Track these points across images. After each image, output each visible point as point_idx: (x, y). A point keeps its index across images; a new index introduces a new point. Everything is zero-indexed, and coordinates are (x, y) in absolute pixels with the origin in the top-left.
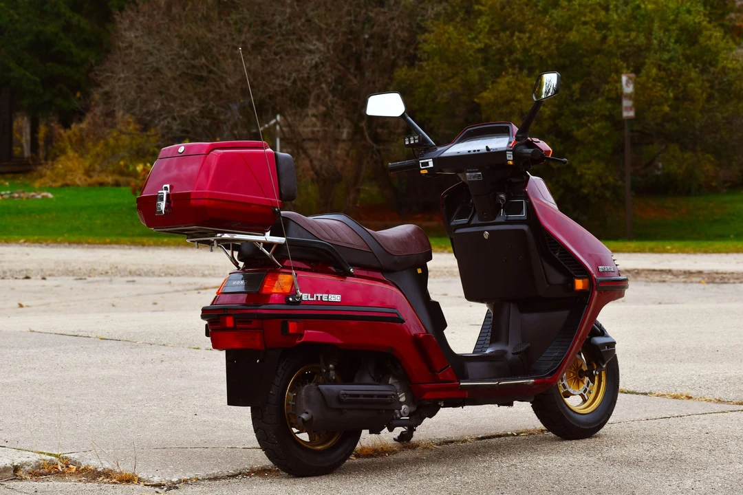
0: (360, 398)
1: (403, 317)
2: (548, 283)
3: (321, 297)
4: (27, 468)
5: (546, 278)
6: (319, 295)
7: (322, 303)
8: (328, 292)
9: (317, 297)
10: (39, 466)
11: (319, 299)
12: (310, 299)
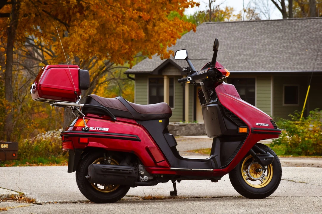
0: (113, 170)
1: (141, 139)
2: (227, 129)
3: (99, 129)
4: (4, 197)
5: (226, 127)
6: (98, 128)
7: (99, 131)
8: (103, 127)
9: (97, 129)
10: (8, 196)
11: (97, 130)
12: (93, 129)
